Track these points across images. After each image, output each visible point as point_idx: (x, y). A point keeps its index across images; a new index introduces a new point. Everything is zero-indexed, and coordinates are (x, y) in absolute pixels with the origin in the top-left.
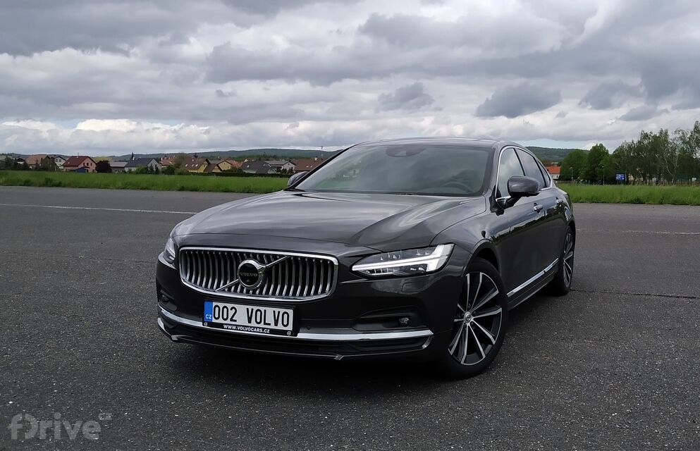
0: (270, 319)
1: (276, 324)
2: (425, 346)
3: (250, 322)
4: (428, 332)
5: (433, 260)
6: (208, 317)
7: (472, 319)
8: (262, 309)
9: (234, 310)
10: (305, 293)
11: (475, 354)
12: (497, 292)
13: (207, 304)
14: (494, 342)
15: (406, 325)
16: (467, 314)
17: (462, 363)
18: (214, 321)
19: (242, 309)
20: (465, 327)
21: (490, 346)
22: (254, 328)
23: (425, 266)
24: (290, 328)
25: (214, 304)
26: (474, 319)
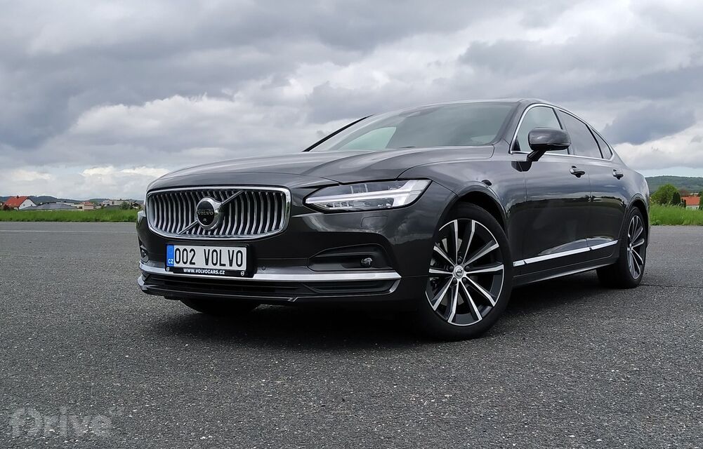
0: (225, 260)
1: (231, 265)
2: (391, 291)
3: (207, 264)
4: (395, 275)
5: (402, 196)
6: (171, 261)
7: (465, 274)
8: (218, 249)
9: (192, 252)
10: (253, 231)
11: (468, 315)
12: (497, 246)
13: (169, 248)
14: (494, 304)
15: (369, 267)
16: (458, 268)
17: (450, 321)
18: (176, 265)
19: (200, 250)
20: (454, 283)
21: (489, 308)
22: (211, 270)
23: (391, 201)
24: (244, 267)
25: (176, 247)
26: (467, 275)
